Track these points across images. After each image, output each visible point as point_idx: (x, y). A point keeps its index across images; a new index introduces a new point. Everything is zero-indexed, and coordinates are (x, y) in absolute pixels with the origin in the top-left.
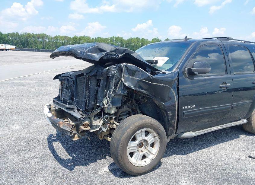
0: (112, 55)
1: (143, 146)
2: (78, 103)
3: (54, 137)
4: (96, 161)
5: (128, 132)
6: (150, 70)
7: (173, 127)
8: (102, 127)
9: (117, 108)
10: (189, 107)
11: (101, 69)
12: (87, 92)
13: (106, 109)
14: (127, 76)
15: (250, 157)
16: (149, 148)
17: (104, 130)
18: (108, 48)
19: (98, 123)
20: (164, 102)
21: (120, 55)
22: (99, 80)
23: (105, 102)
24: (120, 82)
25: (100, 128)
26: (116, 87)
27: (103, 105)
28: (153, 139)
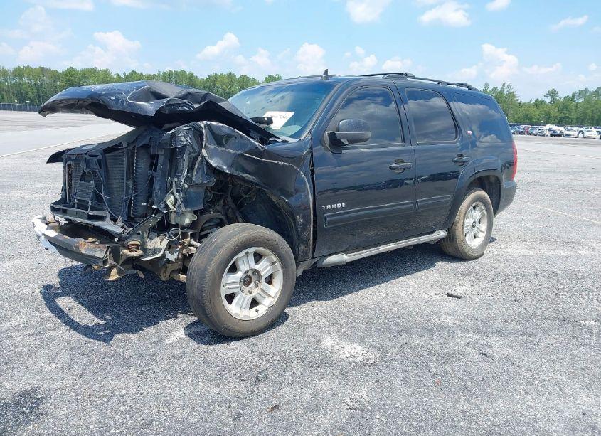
0: (179, 105)
1: (251, 283)
2: (111, 205)
3: (56, 289)
4: (156, 323)
5: (221, 254)
6: (258, 136)
7: (307, 245)
8: (167, 253)
9: (195, 212)
10: (334, 206)
11: (158, 134)
12: (131, 183)
13: (173, 215)
14: (212, 147)
15: (449, 295)
16: (263, 285)
17: (172, 257)
18: (172, 91)
19: (158, 244)
20: (288, 196)
21: (196, 106)
22: (154, 158)
23: (170, 200)
24: (199, 159)
25: (162, 253)
26: (191, 169)
27: (167, 207)
28: (269, 267)
